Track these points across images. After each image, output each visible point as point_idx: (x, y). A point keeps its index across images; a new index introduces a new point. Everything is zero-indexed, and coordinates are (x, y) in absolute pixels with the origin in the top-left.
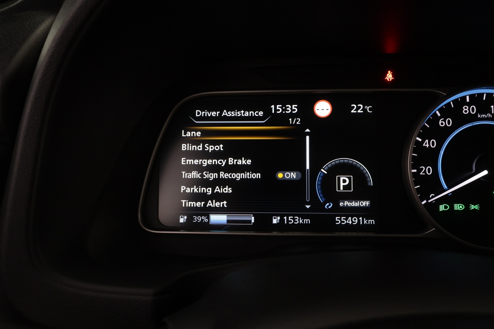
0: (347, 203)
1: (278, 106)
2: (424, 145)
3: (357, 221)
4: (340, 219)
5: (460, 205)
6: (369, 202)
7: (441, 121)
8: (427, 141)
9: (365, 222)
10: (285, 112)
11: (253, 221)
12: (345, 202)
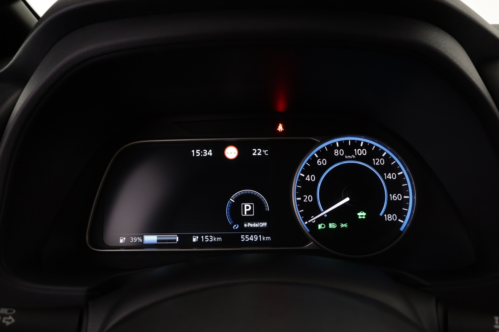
0: (250, 225)
1: (197, 151)
2: (306, 179)
3: (257, 238)
4: (245, 237)
5: (333, 224)
6: (266, 223)
7: (319, 161)
8: (308, 176)
9: (263, 239)
10: (203, 155)
11: (177, 240)
12: (249, 224)
